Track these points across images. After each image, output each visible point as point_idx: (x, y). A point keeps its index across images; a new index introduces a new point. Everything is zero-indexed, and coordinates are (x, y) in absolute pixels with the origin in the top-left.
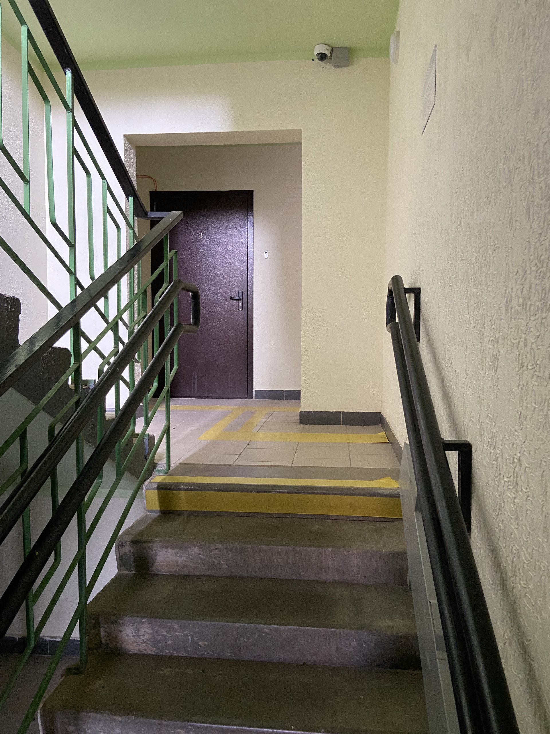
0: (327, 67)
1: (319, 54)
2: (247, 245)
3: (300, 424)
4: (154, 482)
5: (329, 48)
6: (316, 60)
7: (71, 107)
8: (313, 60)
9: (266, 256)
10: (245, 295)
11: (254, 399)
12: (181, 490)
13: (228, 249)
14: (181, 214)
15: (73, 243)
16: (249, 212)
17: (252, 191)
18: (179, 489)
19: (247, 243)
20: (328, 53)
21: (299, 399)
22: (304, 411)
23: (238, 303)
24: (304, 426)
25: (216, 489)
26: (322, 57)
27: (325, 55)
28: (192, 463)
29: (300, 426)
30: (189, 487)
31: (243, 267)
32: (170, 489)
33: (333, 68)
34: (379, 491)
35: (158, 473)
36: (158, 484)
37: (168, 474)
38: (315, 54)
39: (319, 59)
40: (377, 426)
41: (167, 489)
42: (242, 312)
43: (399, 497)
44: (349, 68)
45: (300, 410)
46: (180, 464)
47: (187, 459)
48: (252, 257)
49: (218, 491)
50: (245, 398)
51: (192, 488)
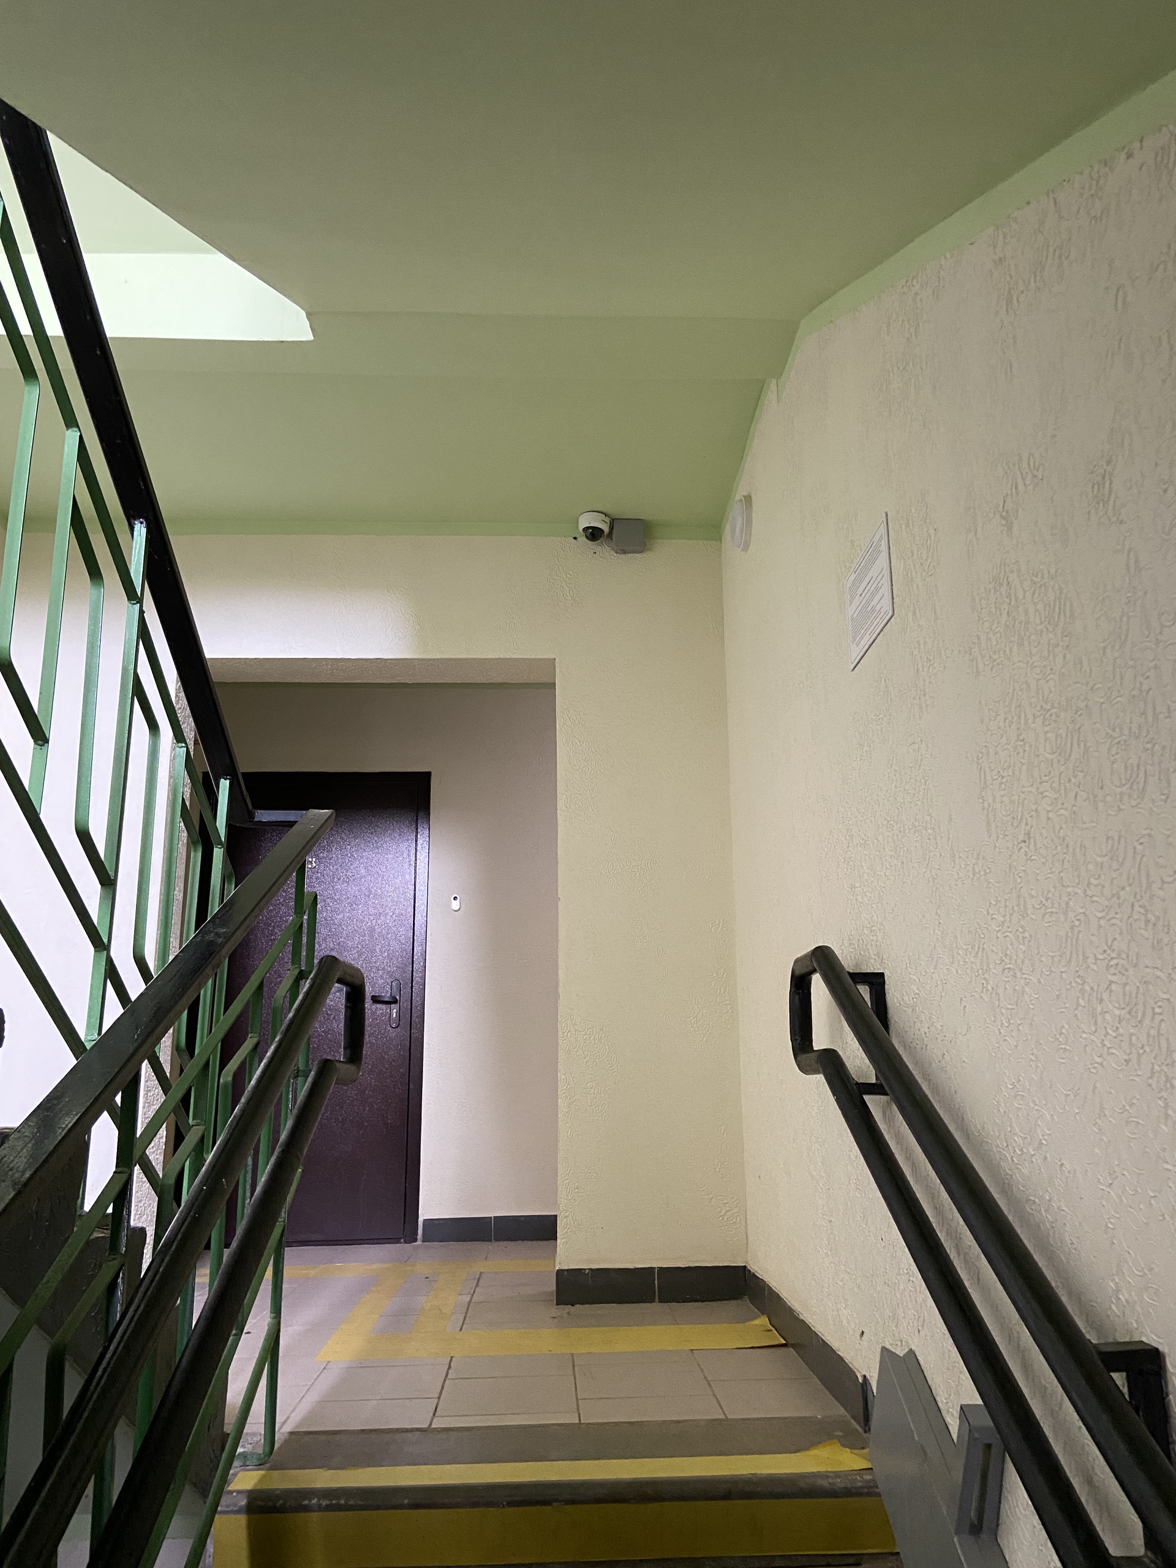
0: (604, 552)
1: (588, 528)
2: (415, 882)
3: (559, 1303)
4: (239, 1492)
5: (607, 520)
6: (583, 539)
7: (139, 594)
8: (575, 538)
9: (455, 905)
10: (406, 991)
11: (419, 1243)
12: (314, 1511)
13: (370, 891)
14: (332, 814)
15: (112, 878)
16: (421, 814)
17: (428, 774)
18: (307, 1509)
19: (415, 877)
20: (605, 528)
21: (552, 1236)
22: (567, 1270)
23: (388, 1011)
24: (569, 1308)
25: (406, 1501)
26: (594, 534)
27: (602, 531)
28: (322, 1429)
29: (557, 1309)
30: (334, 1502)
31: (404, 933)
32: (282, 1510)
33: (615, 555)
34: (820, 1482)
35: (241, 1464)
36: (248, 1497)
37: (267, 1465)
38: (581, 528)
39: (587, 537)
40: (739, 1302)
41: (274, 1510)
42: (399, 1029)
43: (880, 1496)
44: (644, 555)
45: (557, 1268)
46: (291, 1433)
47: (304, 1420)
48: (424, 907)
49: (410, 1508)
50: (397, 1241)
51: (342, 1502)
